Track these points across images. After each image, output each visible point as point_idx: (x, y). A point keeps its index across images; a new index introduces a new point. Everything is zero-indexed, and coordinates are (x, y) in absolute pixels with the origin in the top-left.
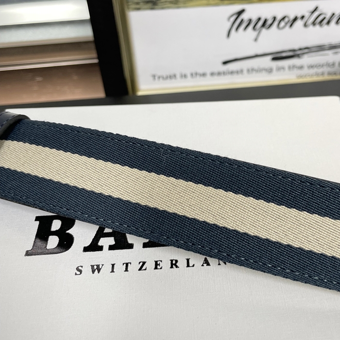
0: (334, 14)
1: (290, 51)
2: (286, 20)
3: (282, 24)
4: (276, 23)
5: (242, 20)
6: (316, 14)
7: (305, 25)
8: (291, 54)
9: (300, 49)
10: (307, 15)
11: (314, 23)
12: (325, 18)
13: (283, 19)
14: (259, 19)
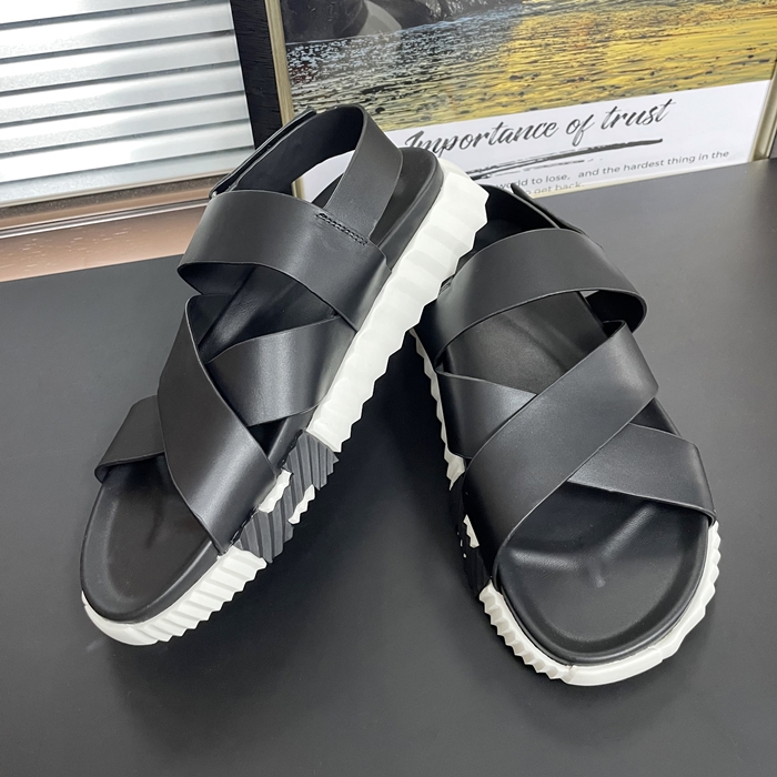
0: (521, 129)
1: (476, 171)
2: (469, 139)
3: (465, 143)
4: (458, 143)
5: (421, 143)
6: (501, 130)
7: (490, 143)
8: (478, 174)
9: (487, 169)
10: (491, 132)
11: (499, 140)
12: (511, 134)
13: (466, 138)
14: (440, 140)
